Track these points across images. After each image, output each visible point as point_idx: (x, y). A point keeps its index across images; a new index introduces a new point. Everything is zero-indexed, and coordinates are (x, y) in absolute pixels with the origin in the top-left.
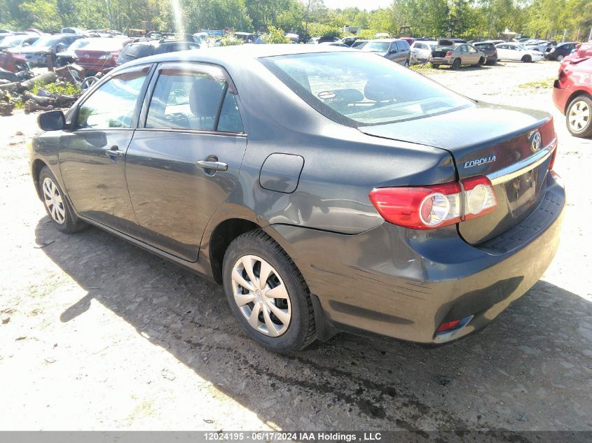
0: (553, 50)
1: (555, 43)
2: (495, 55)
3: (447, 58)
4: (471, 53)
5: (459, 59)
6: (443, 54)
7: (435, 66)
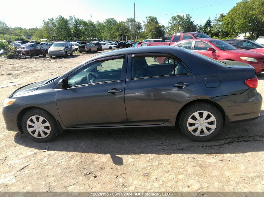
0: (118, 44)
1: (118, 42)
2: (101, 47)
3: (86, 49)
4: (94, 47)
5: (90, 49)
6: (84, 47)
7: (81, 52)
